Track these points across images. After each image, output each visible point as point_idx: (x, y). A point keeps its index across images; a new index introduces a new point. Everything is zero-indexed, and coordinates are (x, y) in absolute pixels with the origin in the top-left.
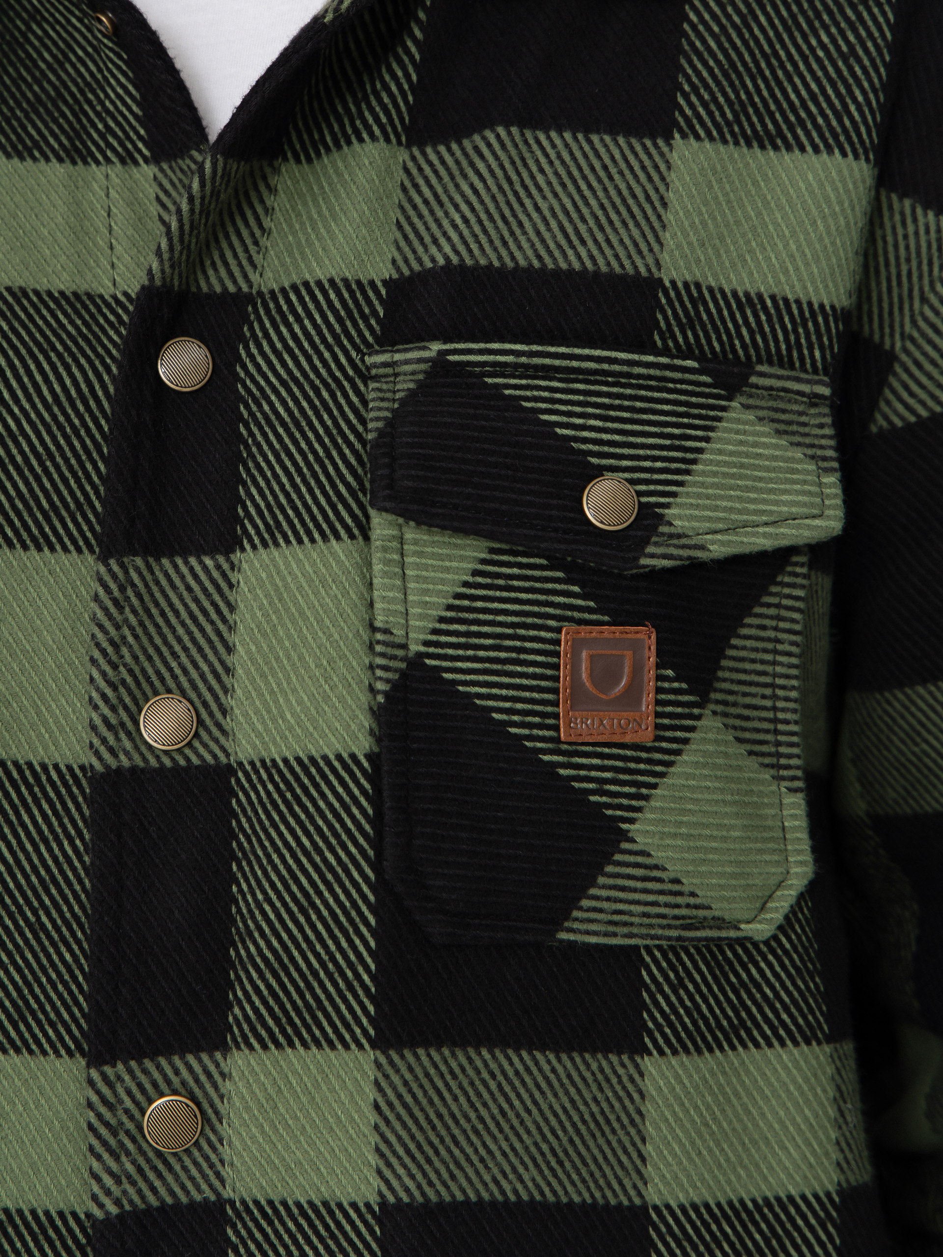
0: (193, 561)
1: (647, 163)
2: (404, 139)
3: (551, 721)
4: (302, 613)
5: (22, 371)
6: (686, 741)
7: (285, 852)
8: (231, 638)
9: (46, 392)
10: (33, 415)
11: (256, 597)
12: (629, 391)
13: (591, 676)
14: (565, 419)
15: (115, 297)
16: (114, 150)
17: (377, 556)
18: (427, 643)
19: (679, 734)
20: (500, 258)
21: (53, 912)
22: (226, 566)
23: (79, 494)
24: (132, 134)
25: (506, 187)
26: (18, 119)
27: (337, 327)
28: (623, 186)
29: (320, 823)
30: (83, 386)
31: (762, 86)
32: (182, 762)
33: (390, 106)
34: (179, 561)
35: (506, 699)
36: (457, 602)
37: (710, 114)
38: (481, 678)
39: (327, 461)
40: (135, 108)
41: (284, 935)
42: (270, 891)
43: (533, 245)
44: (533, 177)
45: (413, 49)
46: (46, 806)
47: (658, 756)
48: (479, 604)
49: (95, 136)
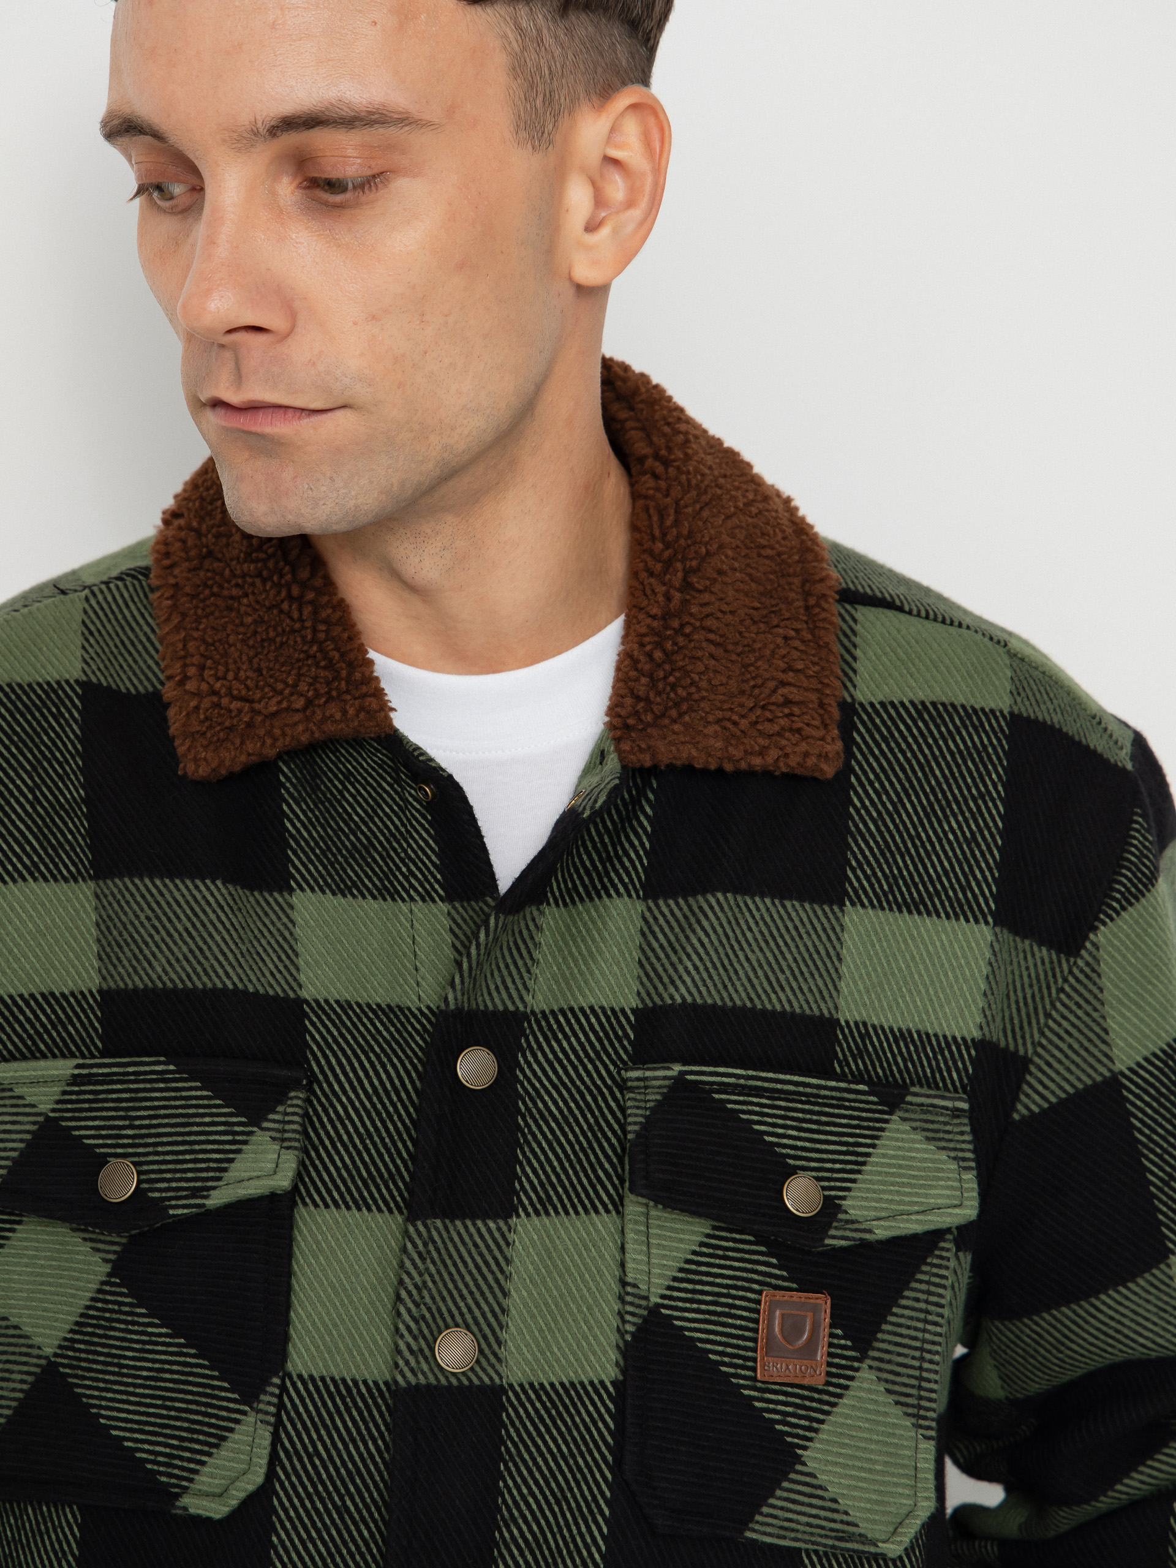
0: (479, 1223)
1: (827, 925)
2: (641, 893)
3: (750, 1364)
4: (568, 1270)
5: (348, 1068)
6: (847, 1388)
7: (548, 1456)
8: (508, 1286)
9: (367, 1085)
10: (357, 1104)
11: (529, 1255)
12: (817, 1108)
13: (782, 1330)
14: (771, 1129)
15: (420, 1010)
16: (416, 890)
17: (629, 1227)
18: (663, 1297)
19: (842, 1381)
20: (722, 999)
21: (357, 1497)
22: (505, 1229)
23: (391, 1166)
24: (429, 877)
25: (725, 941)
26: (340, 864)
27: (597, 1044)
28: (809, 944)
29: (576, 1434)
30: (396, 1081)
31: (909, 862)
32: (466, 1382)
33: (631, 869)
34: (469, 1223)
35: (720, 1344)
36: (687, 1266)
37: (872, 886)
38: (702, 1326)
39: (589, 1151)
40: (433, 858)
41: (543, 1522)
42: (534, 1487)
43: (746, 990)
44: (744, 934)
45: (646, 823)
46: (355, 1413)
47: (826, 1398)
48: (704, 1269)
49: (400, 878)
